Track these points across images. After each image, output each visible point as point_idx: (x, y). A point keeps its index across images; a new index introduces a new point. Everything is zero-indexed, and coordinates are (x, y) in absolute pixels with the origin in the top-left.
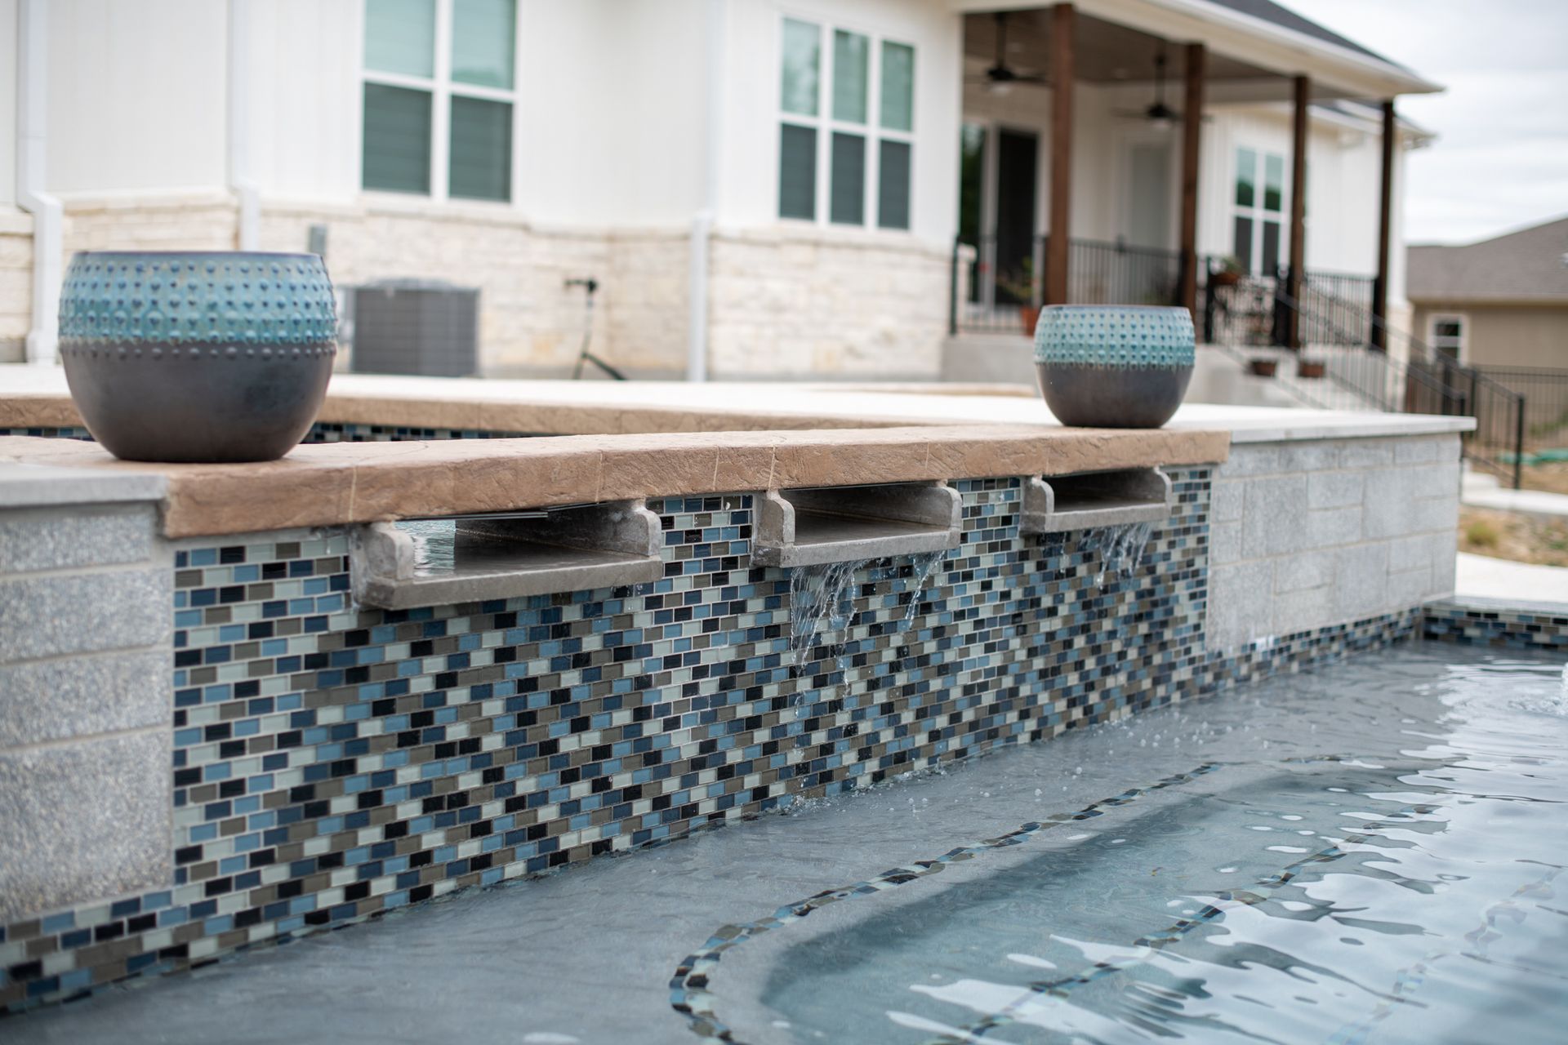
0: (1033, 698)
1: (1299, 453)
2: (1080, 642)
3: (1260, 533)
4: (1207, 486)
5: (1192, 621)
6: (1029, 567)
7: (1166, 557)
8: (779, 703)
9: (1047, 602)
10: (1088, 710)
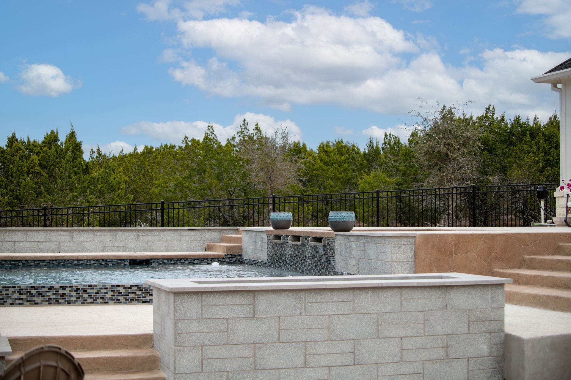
0: (314, 269)
1: (350, 238)
2: (319, 263)
3: (343, 252)
4: (334, 242)
5: (333, 265)
6: (314, 250)
7: (329, 253)
8: (294, 260)
9: (315, 255)
10: (320, 274)
